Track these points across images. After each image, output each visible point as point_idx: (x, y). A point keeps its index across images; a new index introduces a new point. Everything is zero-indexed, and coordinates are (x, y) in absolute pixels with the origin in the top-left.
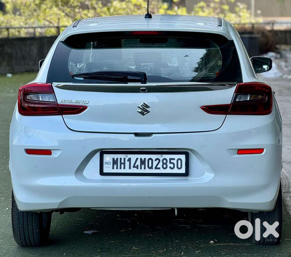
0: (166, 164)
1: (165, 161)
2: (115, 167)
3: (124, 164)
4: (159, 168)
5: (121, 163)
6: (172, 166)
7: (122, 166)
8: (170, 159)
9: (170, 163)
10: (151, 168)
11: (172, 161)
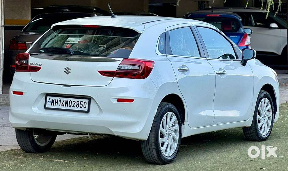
0: (78, 104)
1: (78, 103)
2: (53, 104)
3: (57, 103)
4: (75, 107)
5: (56, 102)
6: (81, 106)
7: (56, 104)
8: (81, 102)
9: (81, 104)
10: (71, 106)
11: (82, 103)
